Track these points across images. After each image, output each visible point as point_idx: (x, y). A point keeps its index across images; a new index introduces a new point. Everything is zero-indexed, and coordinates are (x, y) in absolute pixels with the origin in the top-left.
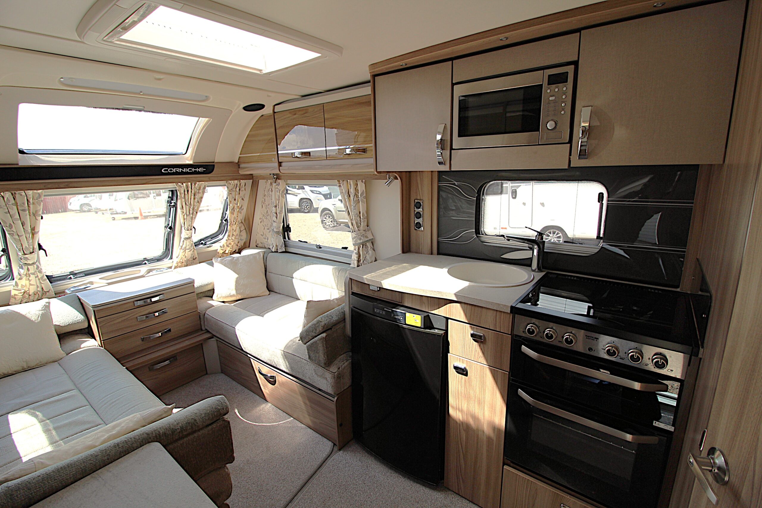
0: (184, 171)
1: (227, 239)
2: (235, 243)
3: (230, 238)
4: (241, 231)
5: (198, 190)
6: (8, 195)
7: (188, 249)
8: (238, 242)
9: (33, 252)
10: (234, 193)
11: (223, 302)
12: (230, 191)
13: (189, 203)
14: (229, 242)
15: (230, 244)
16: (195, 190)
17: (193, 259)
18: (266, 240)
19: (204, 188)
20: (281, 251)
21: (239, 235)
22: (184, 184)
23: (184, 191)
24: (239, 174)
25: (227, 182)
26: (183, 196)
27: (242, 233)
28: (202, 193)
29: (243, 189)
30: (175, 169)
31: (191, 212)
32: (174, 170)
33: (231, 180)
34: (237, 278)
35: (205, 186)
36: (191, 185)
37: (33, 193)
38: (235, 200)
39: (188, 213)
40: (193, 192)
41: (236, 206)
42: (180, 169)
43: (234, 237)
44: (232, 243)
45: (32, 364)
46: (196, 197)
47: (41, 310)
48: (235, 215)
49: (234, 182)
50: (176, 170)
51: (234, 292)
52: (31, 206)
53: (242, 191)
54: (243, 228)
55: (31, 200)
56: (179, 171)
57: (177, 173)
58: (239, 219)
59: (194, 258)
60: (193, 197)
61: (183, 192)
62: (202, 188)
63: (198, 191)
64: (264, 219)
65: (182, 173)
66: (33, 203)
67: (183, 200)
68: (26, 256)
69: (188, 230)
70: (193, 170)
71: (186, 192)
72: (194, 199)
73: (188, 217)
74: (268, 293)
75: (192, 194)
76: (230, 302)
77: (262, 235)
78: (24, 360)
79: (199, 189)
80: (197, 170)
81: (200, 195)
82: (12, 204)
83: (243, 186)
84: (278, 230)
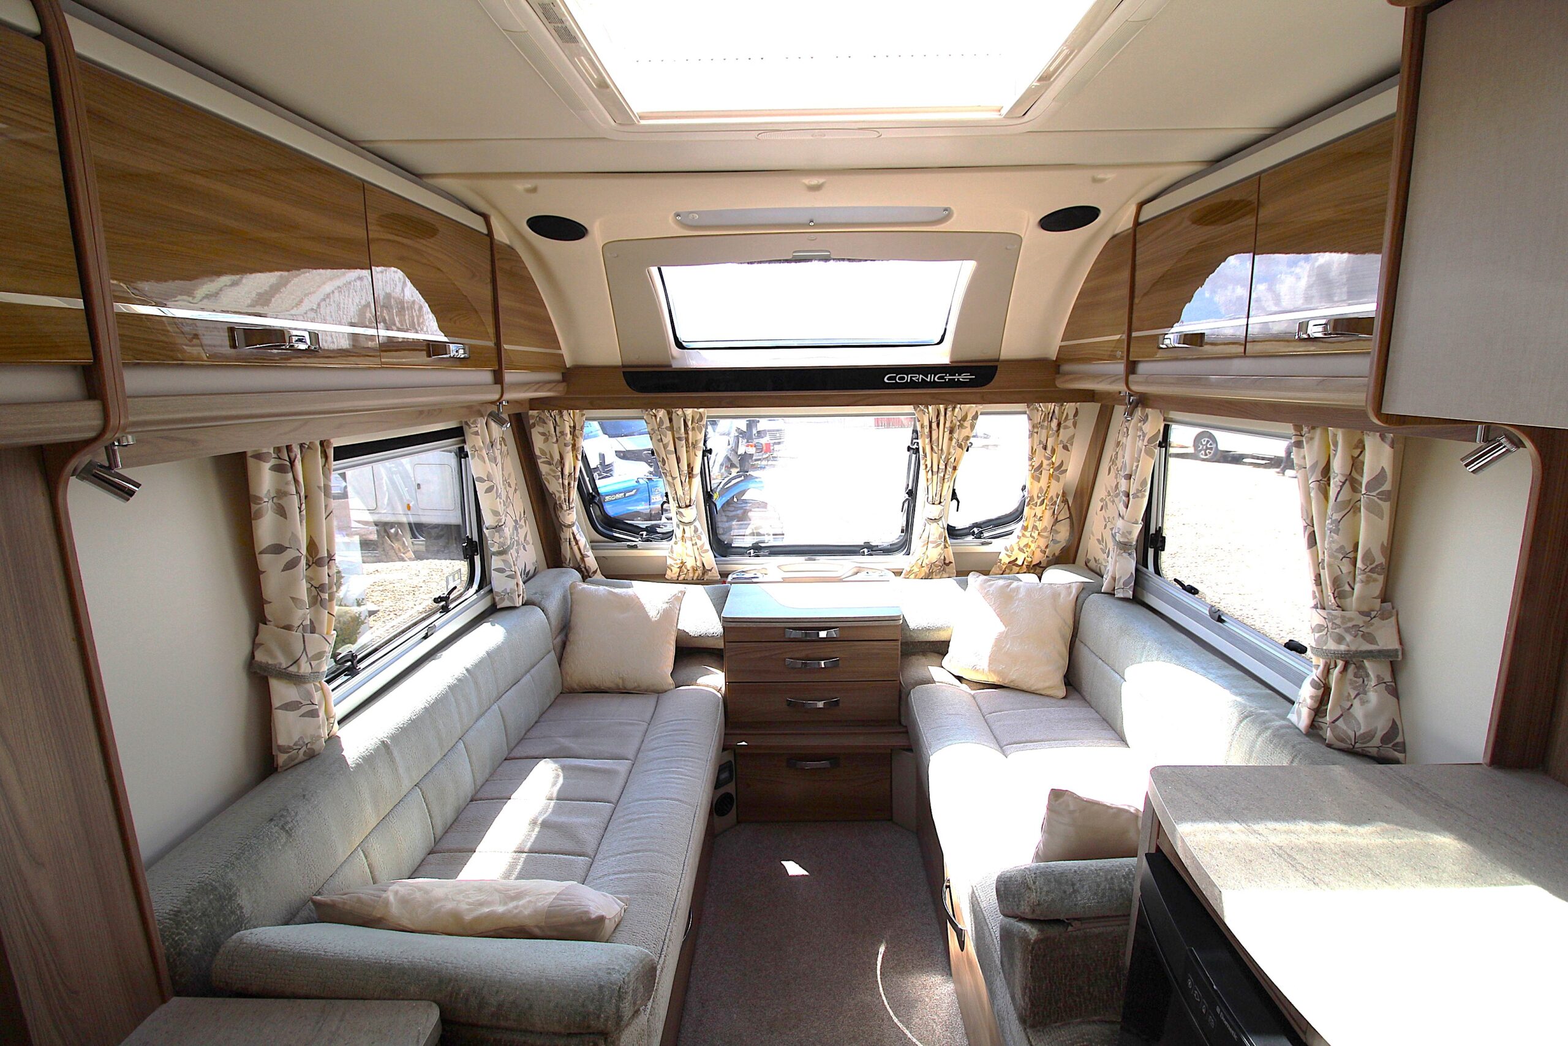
0: (929, 380)
1: (1020, 535)
2: (1039, 547)
3: (1028, 534)
4: (1056, 521)
5: (960, 421)
6: (662, 413)
7: (933, 542)
8: (1047, 547)
9: (690, 506)
10: (1044, 432)
11: (960, 678)
12: (1033, 427)
13: (940, 448)
14: (1024, 541)
15: (1027, 545)
16: (954, 421)
17: (945, 563)
18: (1105, 555)
19: (975, 417)
20: (1121, 595)
21: (1049, 529)
22: (930, 408)
23: (930, 423)
24: (1057, 387)
25: (1028, 407)
26: (927, 430)
27: (1058, 527)
28: (969, 429)
29: (1070, 423)
30: (909, 376)
31: (942, 466)
32: (908, 378)
33: (1039, 403)
34: (1001, 633)
35: (977, 412)
36: (946, 410)
37: (693, 412)
38: (1045, 448)
39: (935, 469)
40: (948, 425)
41: (1045, 462)
42: (921, 376)
43: (1037, 532)
44: (1033, 546)
45: (630, 685)
46: (955, 435)
47: (667, 603)
48: (1043, 483)
49: (1047, 408)
50: (911, 377)
51: (984, 664)
52: (690, 433)
53: (1066, 427)
54: (1064, 514)
55: (689, 423)
56: (918, 379)
57: (913, 385)
58: (1052, 493)
59: (947, 562)
60: (947, 434)
61: (926, 423)
62: (969, 417)
63: (958, 423)
64: (1108, 502)
65: (924, 384)
66: (693, 429)
67: (927, 440)
68: (681, 510)
69: (933, 504)
70: (948, 377)
71: (934, 425)
72: (951, 439)
73: (935, 477)
74: (1062, 692)
75: (946, 430)
76: (972, 684)
77: (1098, 540)
78: (621, 676)
79: (964, 419)
80: (956, 377)
81: (965, 432)
82: (666, 428)
83: (1071, 416)
84: (1126, 540)
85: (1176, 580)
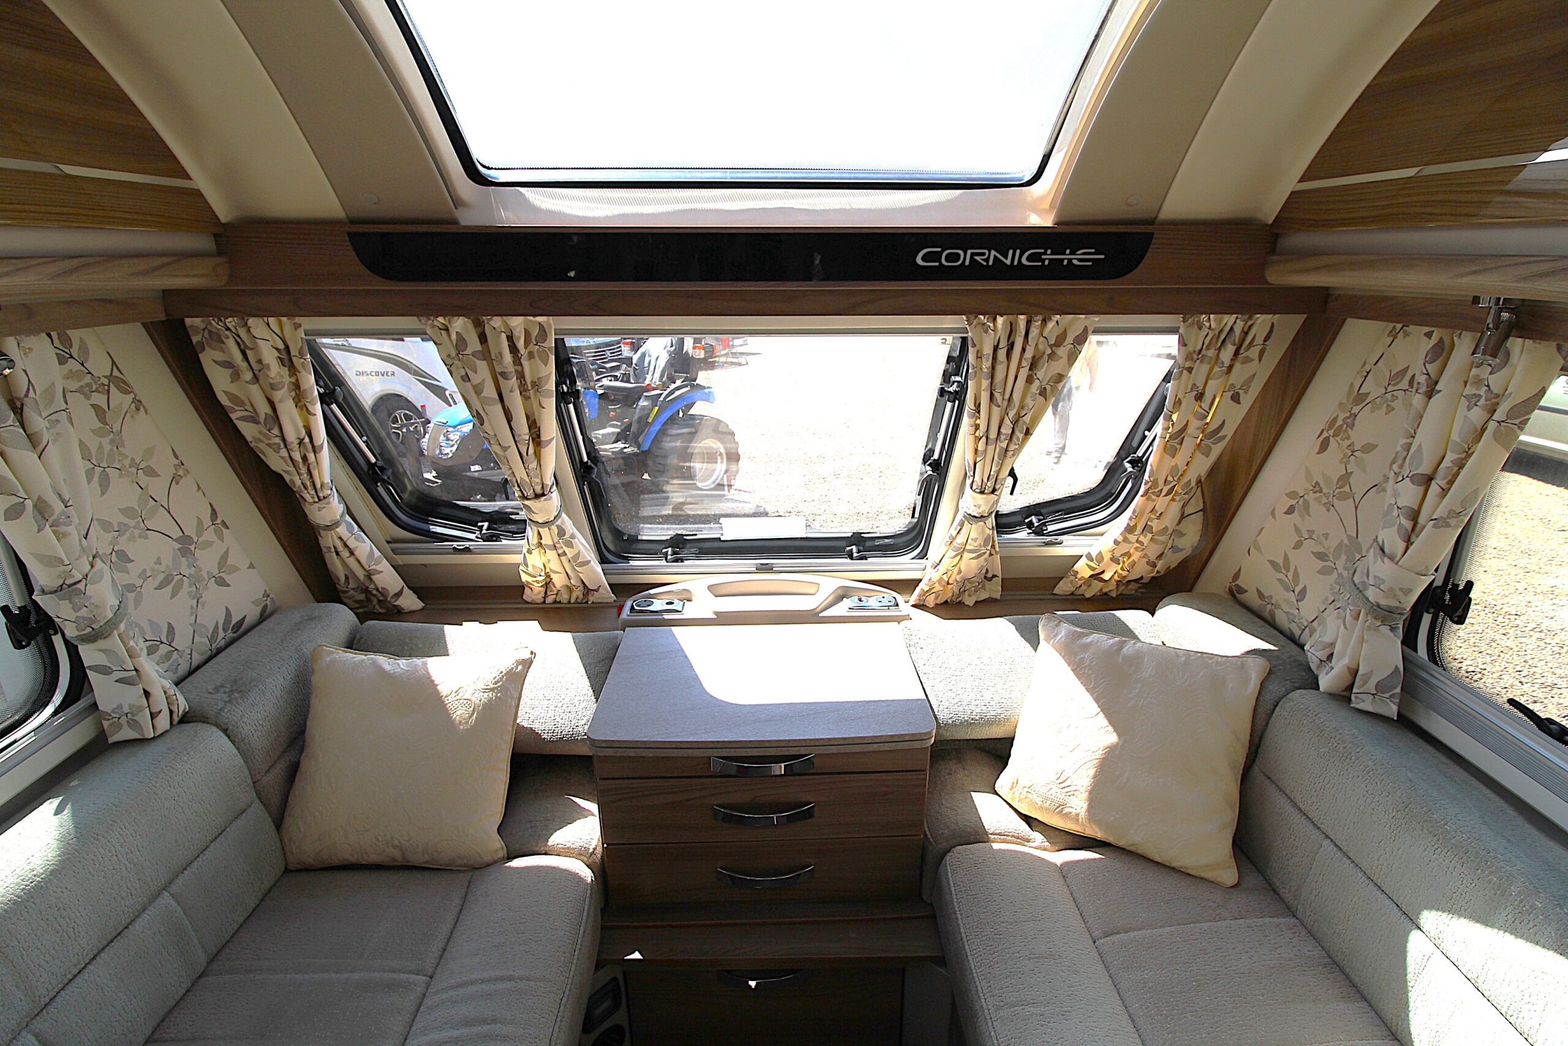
0: (1008, 262)
1: (1120, 539)
2: (1145, 556)
3: (1132, 538)
4: (1183, 517)
5: (1051, 346)
6: (459, 324)
7: (971, 551)
8: (1160, 556)
9: (543, 495)
10: (1205, 368)
11: (1027, 819)
12: (1189, 357)
13: (1007, 396)
14: (1125, 547)
15: (1128, 554)
16: (1041, 347)
17: (985, 577)
18: (1292, 597)
19: (1081, 340)
20: (1367, 706)
21: (1170, 532)
22: (1000, 320)
23: (996, 348)
25: (1184, 321)
26: (986, 365)
27: (1186, 526)
28: (1064, 361)
29: (1254, 353)
30: (969, 252)
31: (1006, 430)
32: (965, 257)
33: (1208, 313)
34: (1111, 749)
35: (1086, 329)
36: (1029, 323)
37: (525, 322)
38: (1200, 397)
39: (993, 435)
40: (1029, 354)
41: (1195, 424)
42: (993, 253)
43: (1149, 536)
44: (1136, 556)
46: (1040, 374)
47: (492, 690)
48: (1180, 459)
49: (1219, 322)
50: (973, 255)
51: (1079, 804)
52: (525, 363)
53: (1248, 360)
54: (1196, 504)
55: (520, 344)
56: (987, 260)
57: (975, 272)
58: (1192, 476)
59: (989, 575)
60: (1024, 373)
61: (988, 350)
62: (1070, 339)
63: (1049, 351)
64: (1312, 503)
65: (999, 272)
66: (531, 355)
67: (985, 383)
69: (982, 492)
70: (1048, 257)
71: (1002, 354)
72: (1029, 380)
73: (991, 448)
75: (1024, 363)
76: (1051, 833)
77: (1274, 564)
78: (396, 843)
79: (1060, 341)
80: (1066, 257)
81: (1056, 367)
82: (474, 354)
83: (1259, 340)
85: (1511, 702)
